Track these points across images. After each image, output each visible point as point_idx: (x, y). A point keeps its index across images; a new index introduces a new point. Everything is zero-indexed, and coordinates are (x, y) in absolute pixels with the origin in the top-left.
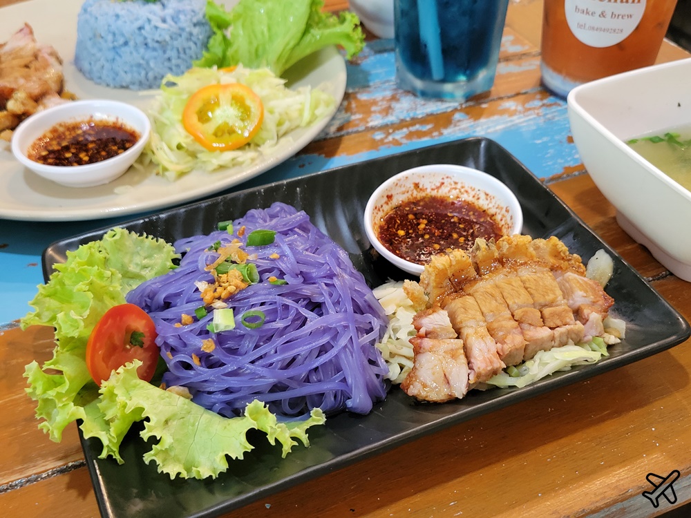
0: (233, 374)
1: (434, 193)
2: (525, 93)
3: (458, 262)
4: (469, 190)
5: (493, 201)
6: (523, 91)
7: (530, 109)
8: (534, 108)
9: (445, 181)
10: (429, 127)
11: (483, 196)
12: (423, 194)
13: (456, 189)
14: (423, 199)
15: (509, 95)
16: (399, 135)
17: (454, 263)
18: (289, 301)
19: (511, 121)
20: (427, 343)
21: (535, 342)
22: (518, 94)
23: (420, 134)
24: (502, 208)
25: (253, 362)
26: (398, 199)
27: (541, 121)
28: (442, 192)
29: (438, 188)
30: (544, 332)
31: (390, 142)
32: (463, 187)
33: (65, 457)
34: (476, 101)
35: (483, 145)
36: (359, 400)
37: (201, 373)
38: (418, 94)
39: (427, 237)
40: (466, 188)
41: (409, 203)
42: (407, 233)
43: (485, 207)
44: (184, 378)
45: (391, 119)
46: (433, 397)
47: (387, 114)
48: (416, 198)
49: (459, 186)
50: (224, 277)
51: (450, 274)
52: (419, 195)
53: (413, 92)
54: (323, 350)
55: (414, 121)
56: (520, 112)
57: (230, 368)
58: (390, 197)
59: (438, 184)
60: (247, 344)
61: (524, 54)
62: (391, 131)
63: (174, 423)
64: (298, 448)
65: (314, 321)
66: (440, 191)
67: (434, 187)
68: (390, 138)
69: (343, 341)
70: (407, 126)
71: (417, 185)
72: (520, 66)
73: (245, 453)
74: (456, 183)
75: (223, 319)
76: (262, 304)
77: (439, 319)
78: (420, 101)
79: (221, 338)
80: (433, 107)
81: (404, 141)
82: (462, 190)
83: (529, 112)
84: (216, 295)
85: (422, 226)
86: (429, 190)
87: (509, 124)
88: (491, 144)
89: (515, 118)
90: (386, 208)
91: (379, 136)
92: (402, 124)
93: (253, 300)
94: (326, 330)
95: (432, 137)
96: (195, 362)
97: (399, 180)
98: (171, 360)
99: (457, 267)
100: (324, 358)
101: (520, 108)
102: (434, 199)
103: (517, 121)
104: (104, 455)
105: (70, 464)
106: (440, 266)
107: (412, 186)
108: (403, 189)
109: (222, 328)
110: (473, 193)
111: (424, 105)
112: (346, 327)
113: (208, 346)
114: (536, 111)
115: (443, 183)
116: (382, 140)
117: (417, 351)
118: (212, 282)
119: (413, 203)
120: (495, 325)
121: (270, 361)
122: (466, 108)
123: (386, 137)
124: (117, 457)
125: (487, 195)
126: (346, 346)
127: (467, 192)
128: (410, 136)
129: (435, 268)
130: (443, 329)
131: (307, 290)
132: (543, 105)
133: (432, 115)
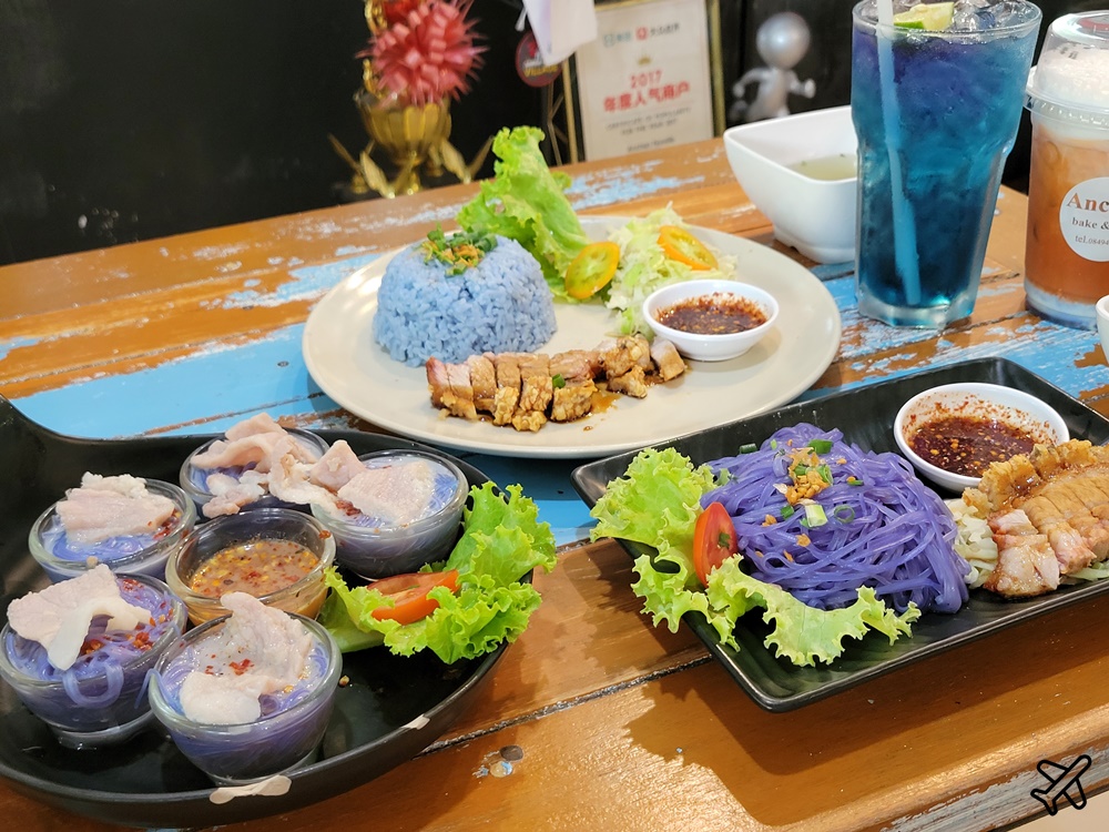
0: (825, 569)
1: (957, 414)
2: (1011, 318)
3: (1020, 467)
4: (997, 409)
5: (1027, 418)
6: (1008, 316)
7: (1023, 334)
8: (1027, 333)
9: (969, 400)
10: (911, 356)
11: (1013, 414)
12: (946, 415)
13: (981, 408)
14: (947, 420)
15: (993, 320)
16: (881, 365)
17: (1016, 469)
18: (870, 502)
19: (1005, 347)
20: (1010, 539)
22: (1004, 319)
23: (906, 364)
24: (1039, 424)
25: (843, 558)
26: (922, 419)
27: (1039, 346)
28: (967, 413)
29: (961, 408)
31: (872, 373)
32: (990, 406)
33: (647, 667)
34: (957, 328)
35: (999, 364)
36: (950, 595)
37: (796, 570)
38: (892, 324)
39: (964, 455)
40: (993, 407)
41: (933, 425)
42: (941, 452)
43: (1018, 426)
44: (777, 576)
45: (865, 349)
46: (1025, 589)
47: (859, 344)
48: (938, 419)
49: (985, 405)
50: (803, 478)
51: (1012, 480)
52: (942, 416)
53: (881, 320)
54: (908, 547)
55: (892, 351)
56: (1012, 338)
57: (823, 563)
58: (913, 417)
59: (962, 404)
60: (837, 542)
61: (996, 277)
62: (870, 361)
64: (903, 637)
65: (895, 520)
66: (964, 411)
67: (957, 407)
68: (872, 368)
69: (929, 537)
70: (888, 356)
71: (939, 406)
72: (996, 289)
74: (982, 402)
75: (815, 515)
76: (845, 503)
77: (1015, 518)
78: (893, 330)
79: (814, 534)
80: (907, 336)
81: (889, 371)
82: (989, 409)
83: (1023, 337)
84: (800, 494)
85: (955, 445)
86: (952, 411)
87: (1004, 350)
88: (1006, 364)
89: (1007, 343)
90: (911, 428)
91: (859, 367)
92: (878, 355)
93: (835, 500)
94: (907, 528)
95: (919, 366)
96: (787, 558)
97: (922, 400)
98: (763, 558)
99: (1019, 473)
100: (910, 555)
101: (1010, 333)
102: (957, 420)
103: (1012, 347)
105: (655, 673)
106: (1002, 472)
107: (934, 406)
108: (926, 410)
109: (815, 523)
110: (1002, 411)
111: (899, 333)
112: (928, 525)
113: (803, 541)
114: (1031, 336)
115: (967, 403)
116: (863, 371)
117: (1001, 547)
118: (791, 484)
119: (938, 424)
121: (861, 557)
122: (947, 335)
123: (867, 368)
124: (735, 643)
125: (1019, 412)
126: (930, 543)
127: (994, 411)
128: (894, 365)
129: (996, 473)
130: (1023, 527)
131: (881, 493)
132: (1036, 330)
133: (910, 343)
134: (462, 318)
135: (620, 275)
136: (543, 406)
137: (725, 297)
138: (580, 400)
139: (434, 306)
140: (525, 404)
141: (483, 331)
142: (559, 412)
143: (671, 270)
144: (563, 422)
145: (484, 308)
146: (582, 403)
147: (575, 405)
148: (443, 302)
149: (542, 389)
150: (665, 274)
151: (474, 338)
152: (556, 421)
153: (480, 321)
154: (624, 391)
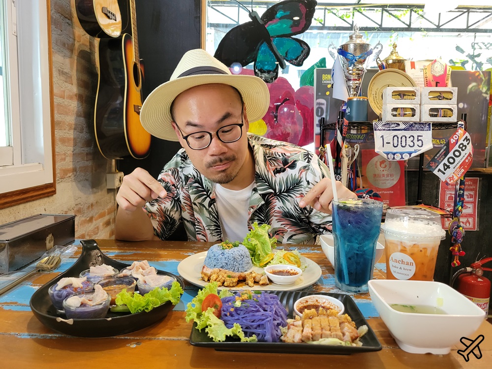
3: (312, 312)
9: (327, 301)
12: (319, 304)
18: (258, 306)
20: (292, 326)
21: (325, 334)
25: (242, 318)
26: (310, 303)
30: (328, 332)
34: (360, 294)
35: (345, 296)
37: (228, 318)
46: (289, 341)
50: (243, 296)
51: (309, 316)
52: (317, 304)
54: (262, 320)
58: (307, 301)
60: (242, 313)
63: (216, 326)
65: (262, 312)
66: (324, 304)
71: (317, 301)
73: (230, 335)
74: (329, 302)
75: (238, 304)
77: (298, 322)
79: (237, 309)
86: (321, 303)
90: (305, 304)
94: (265, 315)
96: (228, 314)
97: (311, 297)
98: (223, 313)
99: (312, 314)
104: (197, 328)
106: (307, 312)
108: (312, 300)
109: (237, 306)
112: (271, 316)
113: (232, 310)
117: (289, 328)
120: (314, 327)
124: (200, 330)
125: (337, 307)
126: (268, 321)
129: (305, 313)
130: (299, 325)
131: (264, 306)
134: (220, 260)
135: (271, 261)
136: (222, 281)
137: (293, 271)
138: (232, 282)
139: (214, 256)
140: (218, 280)
141: (224, 264)
142: (225, 284)
143: (283, 262)
144: (226, 287)
145: (226, 258)
146: (233, 283)
147: (230, 283)
148: (217, 255)
149: (223, 276)
150: (281, 262)
151: (221, 265)
152: (224, 286)
153: (224, 261)
154: (248, 285)
